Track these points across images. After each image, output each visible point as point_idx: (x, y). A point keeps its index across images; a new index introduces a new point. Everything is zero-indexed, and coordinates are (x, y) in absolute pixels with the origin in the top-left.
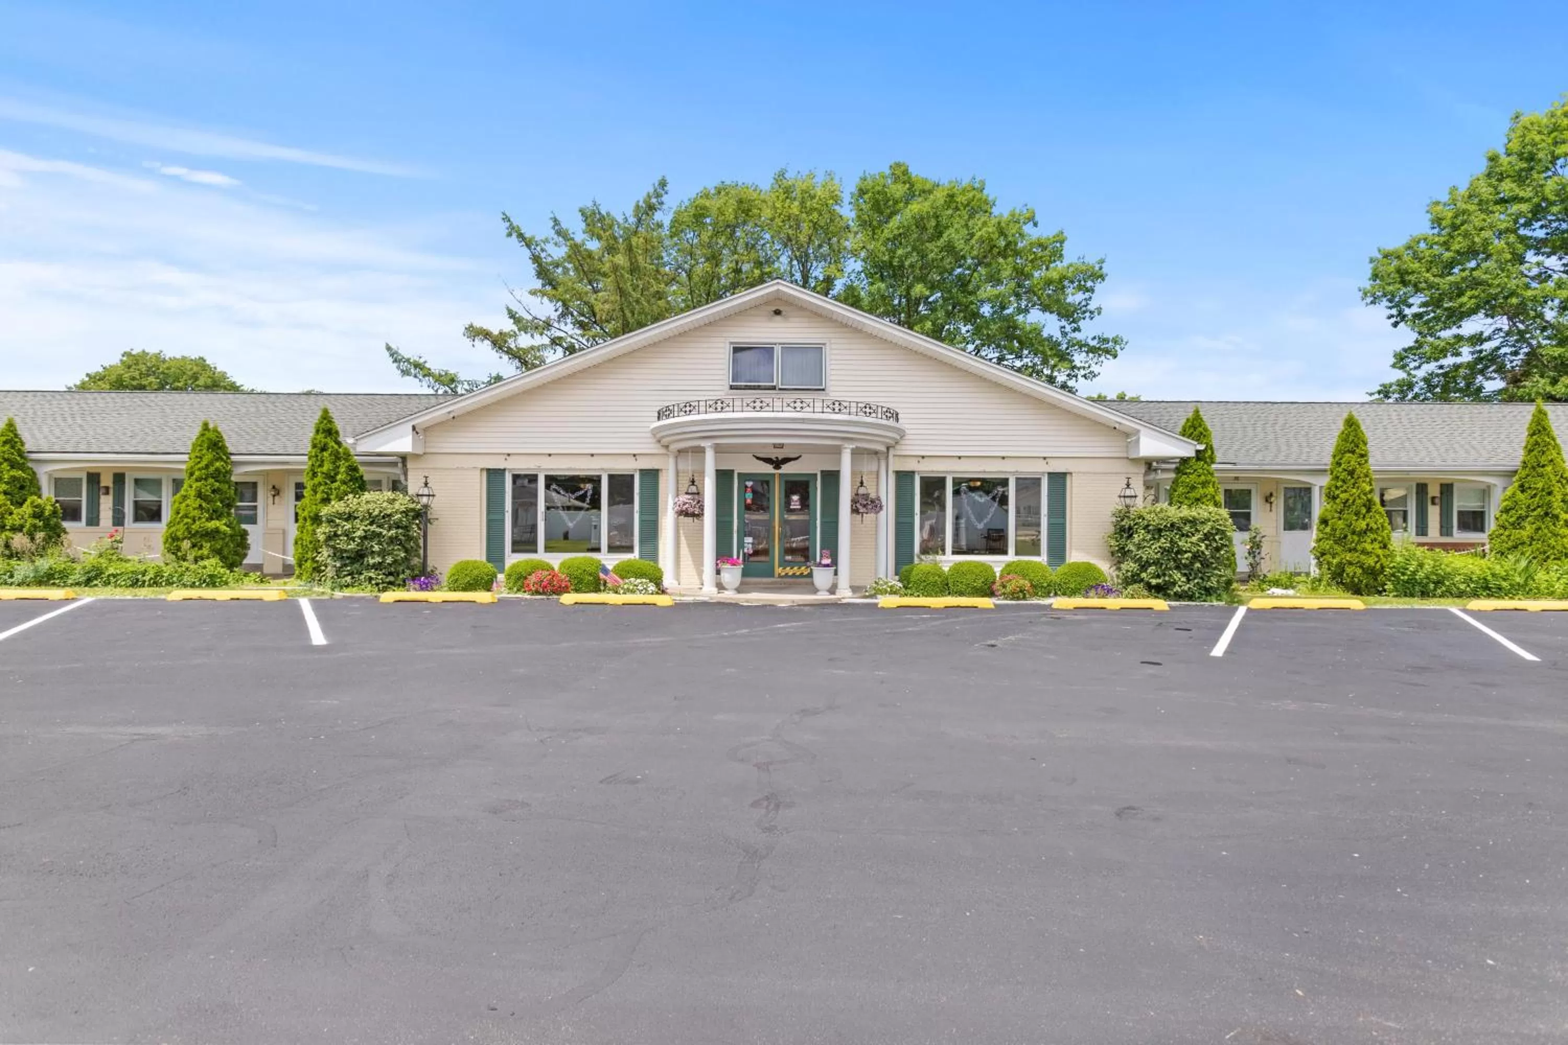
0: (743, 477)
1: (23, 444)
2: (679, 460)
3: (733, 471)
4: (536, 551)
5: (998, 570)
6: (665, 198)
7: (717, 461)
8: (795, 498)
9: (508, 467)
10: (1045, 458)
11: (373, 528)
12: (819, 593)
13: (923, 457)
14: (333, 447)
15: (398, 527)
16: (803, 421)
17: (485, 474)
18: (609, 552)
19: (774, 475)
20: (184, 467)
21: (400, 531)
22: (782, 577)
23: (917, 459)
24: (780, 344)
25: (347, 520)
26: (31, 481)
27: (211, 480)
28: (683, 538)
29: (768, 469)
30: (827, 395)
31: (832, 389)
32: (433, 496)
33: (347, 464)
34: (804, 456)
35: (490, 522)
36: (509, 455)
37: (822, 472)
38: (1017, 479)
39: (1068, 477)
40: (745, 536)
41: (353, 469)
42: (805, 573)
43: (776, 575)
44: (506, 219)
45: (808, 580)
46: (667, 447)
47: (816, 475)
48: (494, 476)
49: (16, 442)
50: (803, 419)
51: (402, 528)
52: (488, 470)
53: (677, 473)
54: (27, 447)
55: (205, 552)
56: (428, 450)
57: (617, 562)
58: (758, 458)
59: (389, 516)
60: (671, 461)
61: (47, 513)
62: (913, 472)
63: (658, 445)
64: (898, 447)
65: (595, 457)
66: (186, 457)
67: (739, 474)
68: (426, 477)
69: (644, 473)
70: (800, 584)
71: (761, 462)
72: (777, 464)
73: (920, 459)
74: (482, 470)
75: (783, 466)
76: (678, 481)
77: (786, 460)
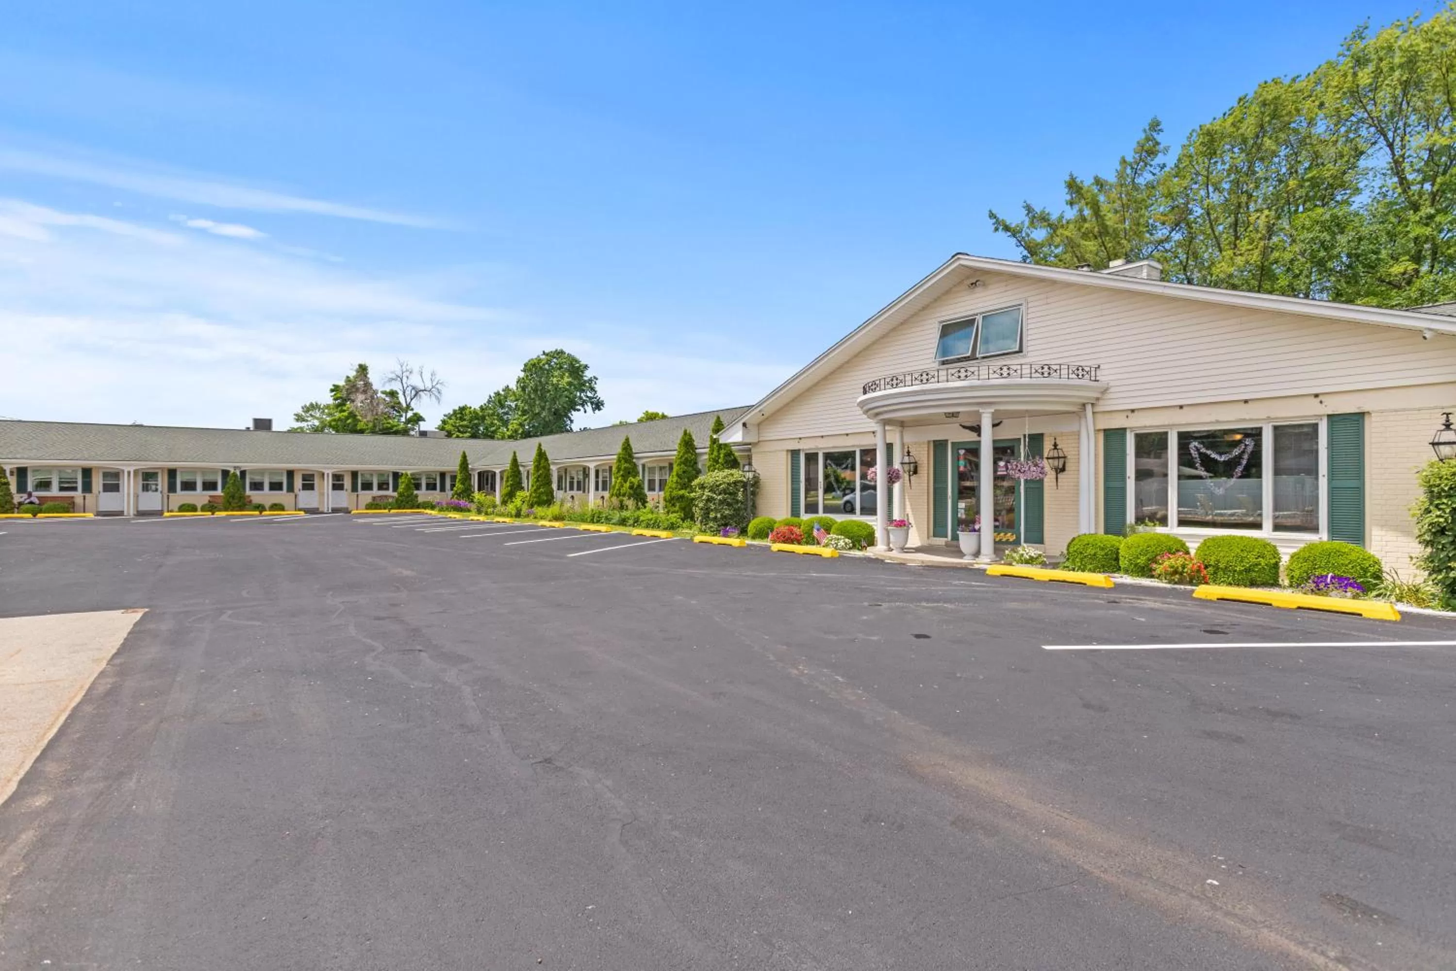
0: (956, 446)
1: (632, 449)
3: (947, 441)
4: (816, 512)
5: (1193, 547)
8: (1002, 464)
9: (801, 448)
10: (1316, 396)
12: (965, 557)
13: (1133, 411)
14: (718, 440)
17: (790, 454)
18: (861, 514)
20: (674, 458)
23: (1125, 414)
24: (981, 314)
26: (633, 469)
27: (682, 466)
28: (908, 503)
29: (973, 437)
30: (1025, 357)
31: (1030, 349)
32: (762, 470)
34: (1004, 421)
35: (793, 489)
36: (800, 439)
38: (1276, 428)
39: (1366, 418)
41: (726, 455)
44: (992, 215)
48: (795, 454)
49: (628, 447)
52: (791, 451)
54: (634, 451)
55: (677, 508)
56: (761, 439)
58: (964, 427)
61: (635, 486)
62: (1125, 429)
64: (1101, 402)
65: (850, 436)
66: (675, 453)
67: (953, 443)
68: (757, 457)
71: (967, 431)
73: (1129, 414)
74: (788, 451)
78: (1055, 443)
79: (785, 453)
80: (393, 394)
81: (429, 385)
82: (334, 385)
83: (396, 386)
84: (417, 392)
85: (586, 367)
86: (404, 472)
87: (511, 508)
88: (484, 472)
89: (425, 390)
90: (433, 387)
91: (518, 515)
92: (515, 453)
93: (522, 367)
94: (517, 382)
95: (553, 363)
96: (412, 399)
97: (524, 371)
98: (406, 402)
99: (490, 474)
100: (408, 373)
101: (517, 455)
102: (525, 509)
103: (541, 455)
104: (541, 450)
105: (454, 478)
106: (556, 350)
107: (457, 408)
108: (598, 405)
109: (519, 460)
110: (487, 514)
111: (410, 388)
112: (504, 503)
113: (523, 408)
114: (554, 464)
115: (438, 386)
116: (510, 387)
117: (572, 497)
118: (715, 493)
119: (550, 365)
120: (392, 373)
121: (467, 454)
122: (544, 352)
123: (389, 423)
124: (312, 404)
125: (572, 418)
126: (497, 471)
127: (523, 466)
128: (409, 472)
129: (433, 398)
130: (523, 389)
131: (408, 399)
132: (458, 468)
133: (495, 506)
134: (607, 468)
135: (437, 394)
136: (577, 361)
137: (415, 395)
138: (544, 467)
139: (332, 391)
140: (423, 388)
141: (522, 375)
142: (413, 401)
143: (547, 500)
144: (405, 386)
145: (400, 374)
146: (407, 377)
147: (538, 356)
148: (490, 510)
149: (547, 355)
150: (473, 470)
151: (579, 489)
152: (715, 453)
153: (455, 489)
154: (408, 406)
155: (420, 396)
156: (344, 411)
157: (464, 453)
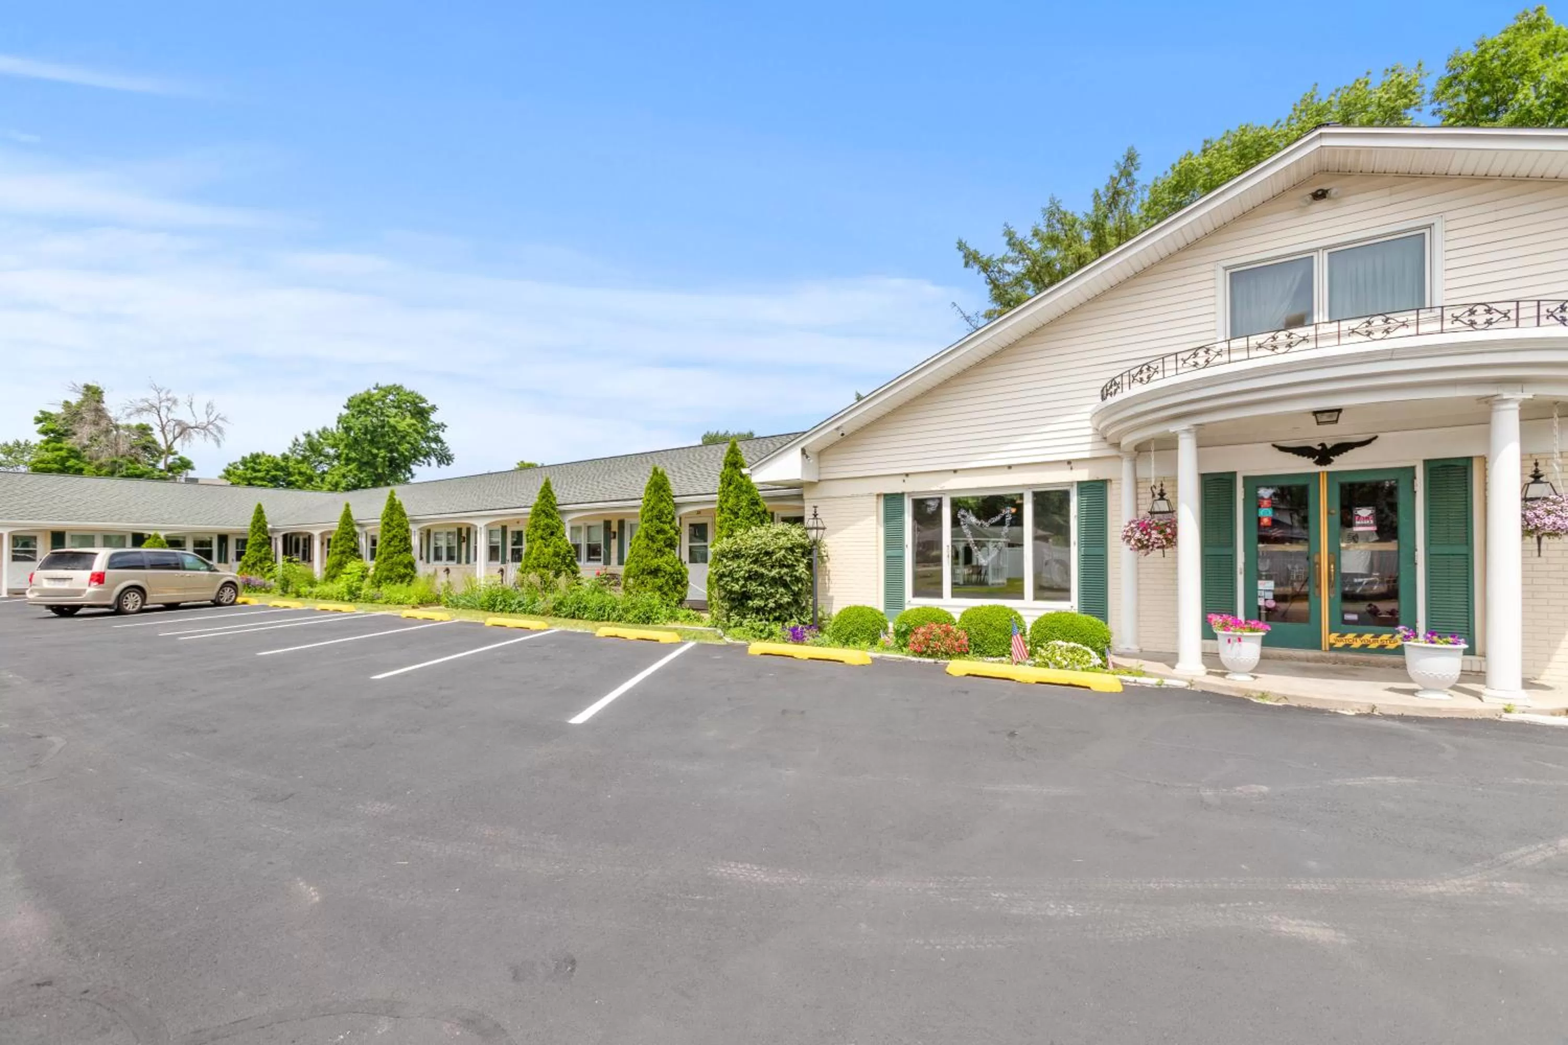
0: (1253, 483)
1: (555, 499)
2: (1138, 463)
3: (1234, 474)
4: (939, 595)
6: (1136, 175)
7: (1200, 460)
8: (1364, 512)
9: (907, 490)
11: (755, 567)
14: (737, 480)
15: (782, 566)
16: (1392, 355)
17: (882, 499)
18: (1036, 598)
19: (1318, 474)
20: (639, 511)
21: (785, 570)
22: (1338, 649)
24: (1325, 248)
25: (733, 559)
26: (558, 528)
27: (656, 522)
29: (1306, 465)
32: (824, 529)
33: (749, 497)
34: (1385, 435)
36: (907, 475)
37: (1426, 462)
40: (1260, 577)
41: (754, 502)
42: (1391, 646)
43: (1325, 645)
44: (961, 246)
45: (1395, 659)
46: (1117, 445)
47: (1413, 469)
48: (892, 501)
49: (550, 497)
50: (1393, 351)
51: (788, 566)
52: (885, 495)
53: (1136, 482)
54: (556, 501)
56: (823, 477)
57: (1042, 613)
59: (773, 553)
60: (1126, 466)
63: (1105, 445)
66: (639, 502)
67: (1245, 478)
68: (815, 507)
69: (1084, 487)
70: (1378, 665)
72: (1324, 455)
74: (878, 495)
75: (1336, 459)
76: (1137, 494)
77: (1342, 448)
78: (1537, 471)
79: (875, 499)
80: (144, 430)
81: (202, 419)
82: (42, 412)
83: (150, 419)
84: (184, 430)
85: (434, 408)
86: (152, 533)
87: (340, 585)
88: (293, 534)
89: (196, 427)
90: (209, 423)
91: (353, 595)
92: (347, 505)
93: (345, 402)
94: (339, 422)
95: (388, 401)
96: (175, 438)
97: (347, 407)
98: (166, 442)
99: (301, 538)
100: (169, 404)
101: (351, 508)
102: (366, 589)
103: (394, 507)
104: (394, 500)
105: (242, 543)
106: (395, 385)
107: (248, 456)
108: (445, 458)
109: (355, 517)
110: (298, 595)
111: (172, 424)
112: (331, 577)
113: (347, 455)
114: (415, 522)
115: (218, 422)
116: (329, 427)
117: (447, 570)
118: (763, 565)
119: (383, 402)
120: (143, 400)
121: (264, 507)
122: (377, 385)
123: (138, 469)
124: (18, 444)
125: (414, 472)
126: (316, 533)
127: (359, 525)
128: (162, 535)
129: (210, 440)
130: (347, 430)
131: (170, 437)
132: (249, 527)
133: (312, 583)
134: (499, 527)
135: (215, 432)
136: (424, 401)
137: (181, 434)
138: (400, 526)
139: (38, 421)
140: (193, 425)
141: (345, 412)
142: (179, 440)
143: (407, 575)
144: (164, 420)
145: (156, 403)
146: (169, 409)
147: (369, 390)
148: (304, 590)
149: (380, 389)
150: (273, 531)
151: (450, 558)
152: (731, 501)
153: (244, 558)
154: (170, 447)
155: (190, 435)
156: (61, 449)
157: (260, 506)
